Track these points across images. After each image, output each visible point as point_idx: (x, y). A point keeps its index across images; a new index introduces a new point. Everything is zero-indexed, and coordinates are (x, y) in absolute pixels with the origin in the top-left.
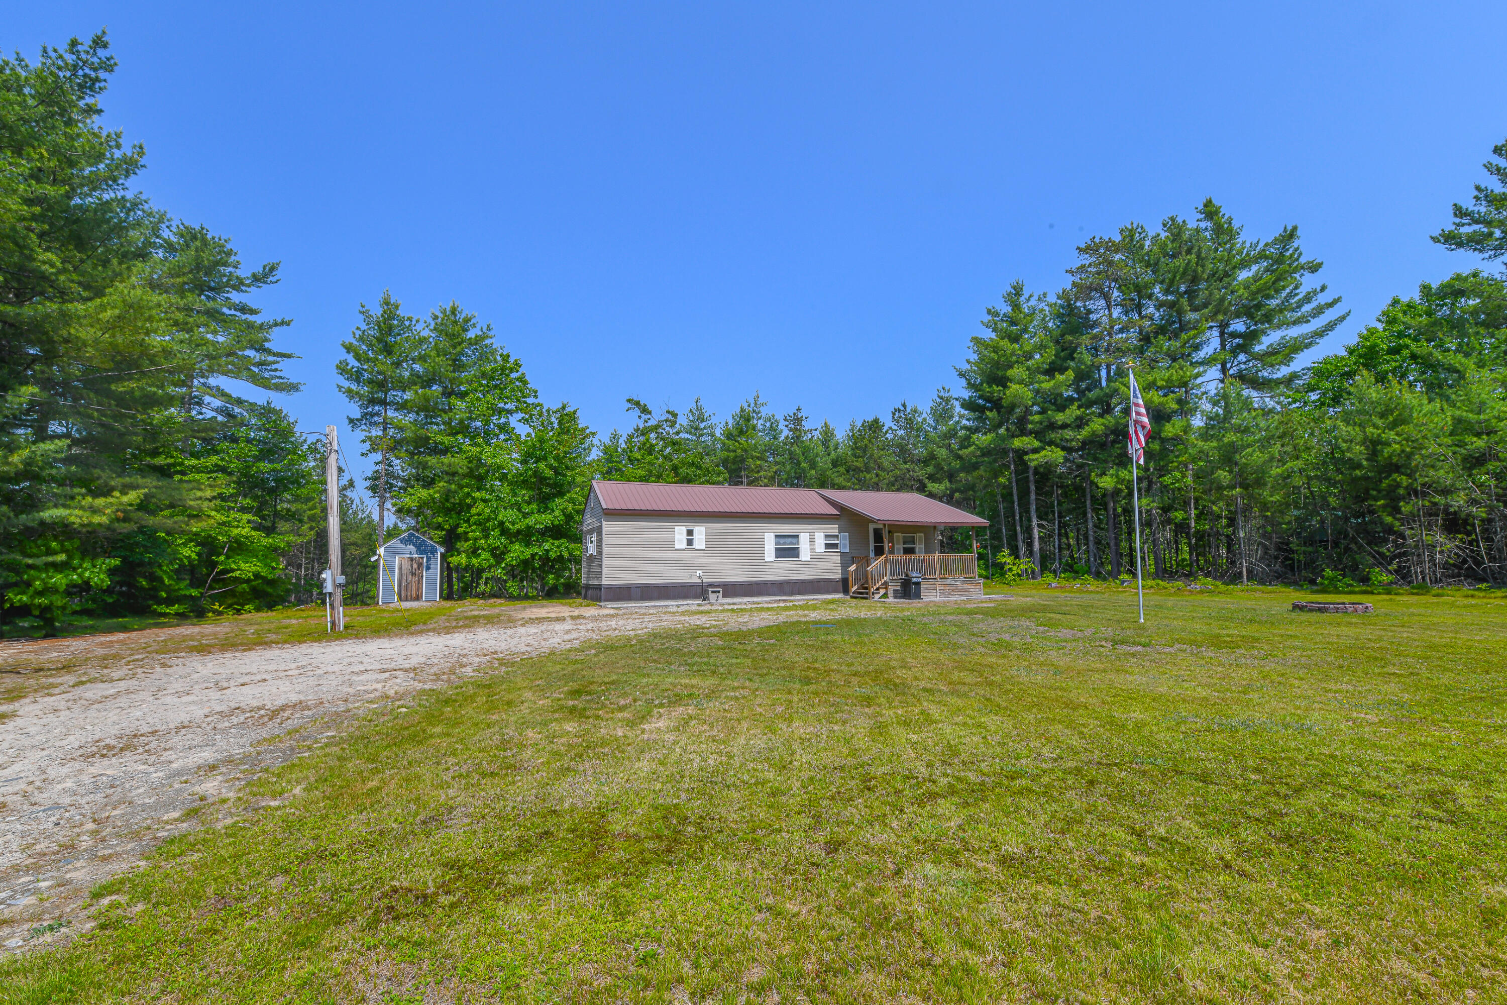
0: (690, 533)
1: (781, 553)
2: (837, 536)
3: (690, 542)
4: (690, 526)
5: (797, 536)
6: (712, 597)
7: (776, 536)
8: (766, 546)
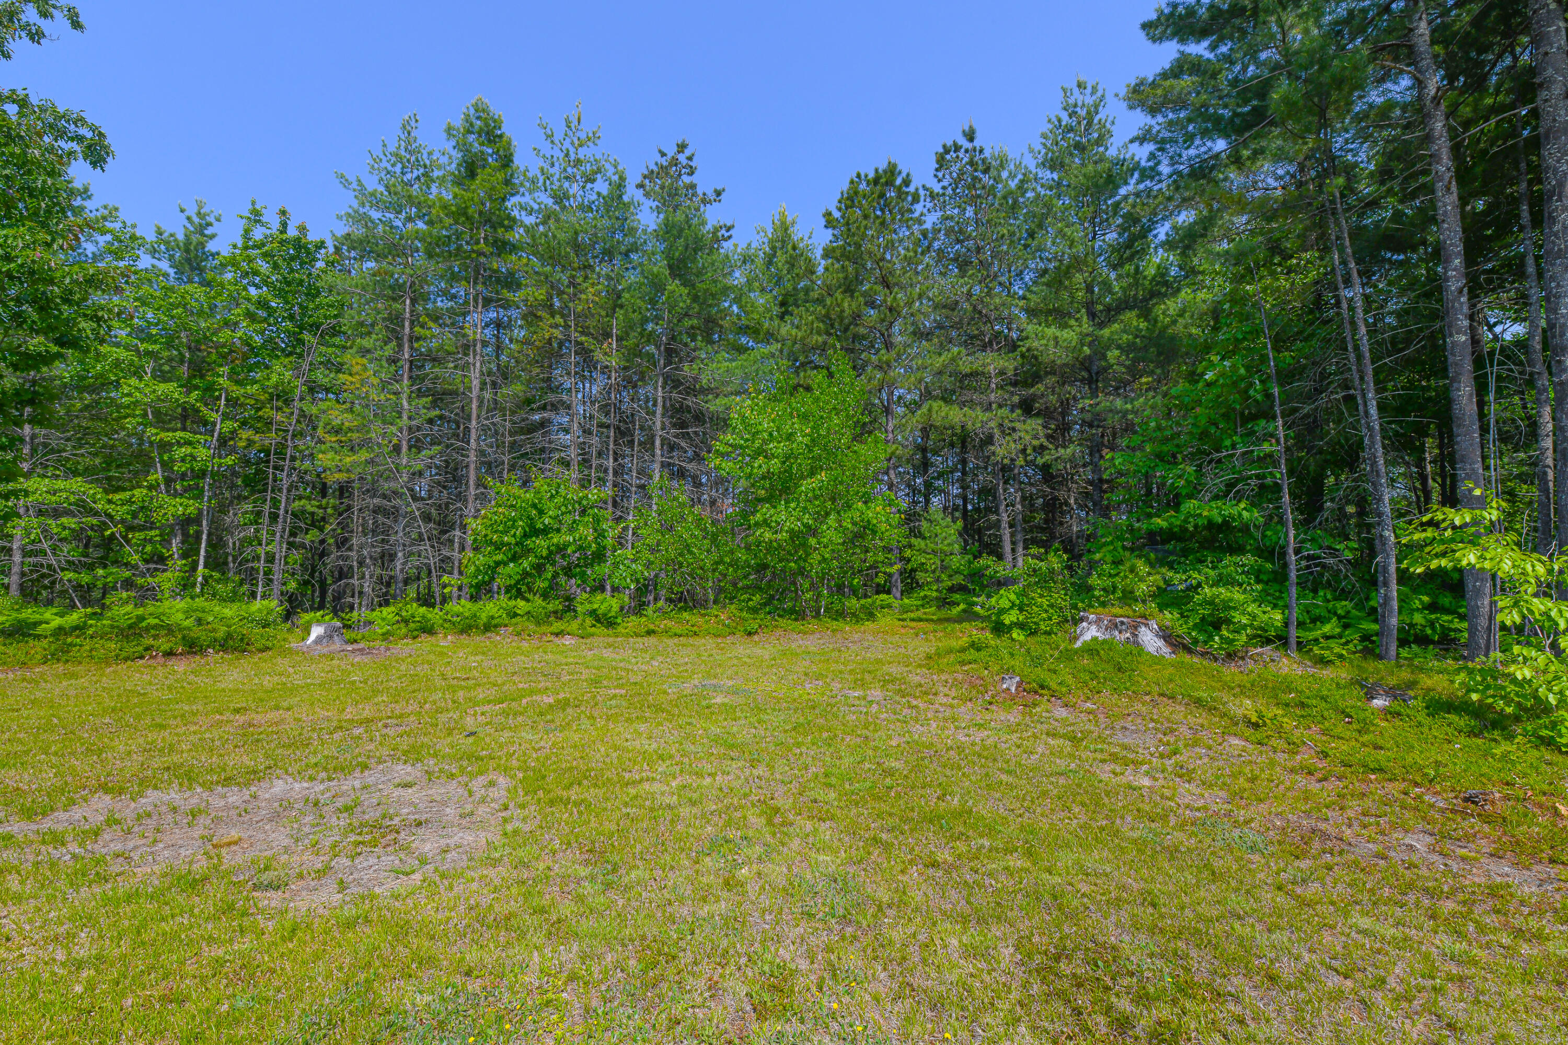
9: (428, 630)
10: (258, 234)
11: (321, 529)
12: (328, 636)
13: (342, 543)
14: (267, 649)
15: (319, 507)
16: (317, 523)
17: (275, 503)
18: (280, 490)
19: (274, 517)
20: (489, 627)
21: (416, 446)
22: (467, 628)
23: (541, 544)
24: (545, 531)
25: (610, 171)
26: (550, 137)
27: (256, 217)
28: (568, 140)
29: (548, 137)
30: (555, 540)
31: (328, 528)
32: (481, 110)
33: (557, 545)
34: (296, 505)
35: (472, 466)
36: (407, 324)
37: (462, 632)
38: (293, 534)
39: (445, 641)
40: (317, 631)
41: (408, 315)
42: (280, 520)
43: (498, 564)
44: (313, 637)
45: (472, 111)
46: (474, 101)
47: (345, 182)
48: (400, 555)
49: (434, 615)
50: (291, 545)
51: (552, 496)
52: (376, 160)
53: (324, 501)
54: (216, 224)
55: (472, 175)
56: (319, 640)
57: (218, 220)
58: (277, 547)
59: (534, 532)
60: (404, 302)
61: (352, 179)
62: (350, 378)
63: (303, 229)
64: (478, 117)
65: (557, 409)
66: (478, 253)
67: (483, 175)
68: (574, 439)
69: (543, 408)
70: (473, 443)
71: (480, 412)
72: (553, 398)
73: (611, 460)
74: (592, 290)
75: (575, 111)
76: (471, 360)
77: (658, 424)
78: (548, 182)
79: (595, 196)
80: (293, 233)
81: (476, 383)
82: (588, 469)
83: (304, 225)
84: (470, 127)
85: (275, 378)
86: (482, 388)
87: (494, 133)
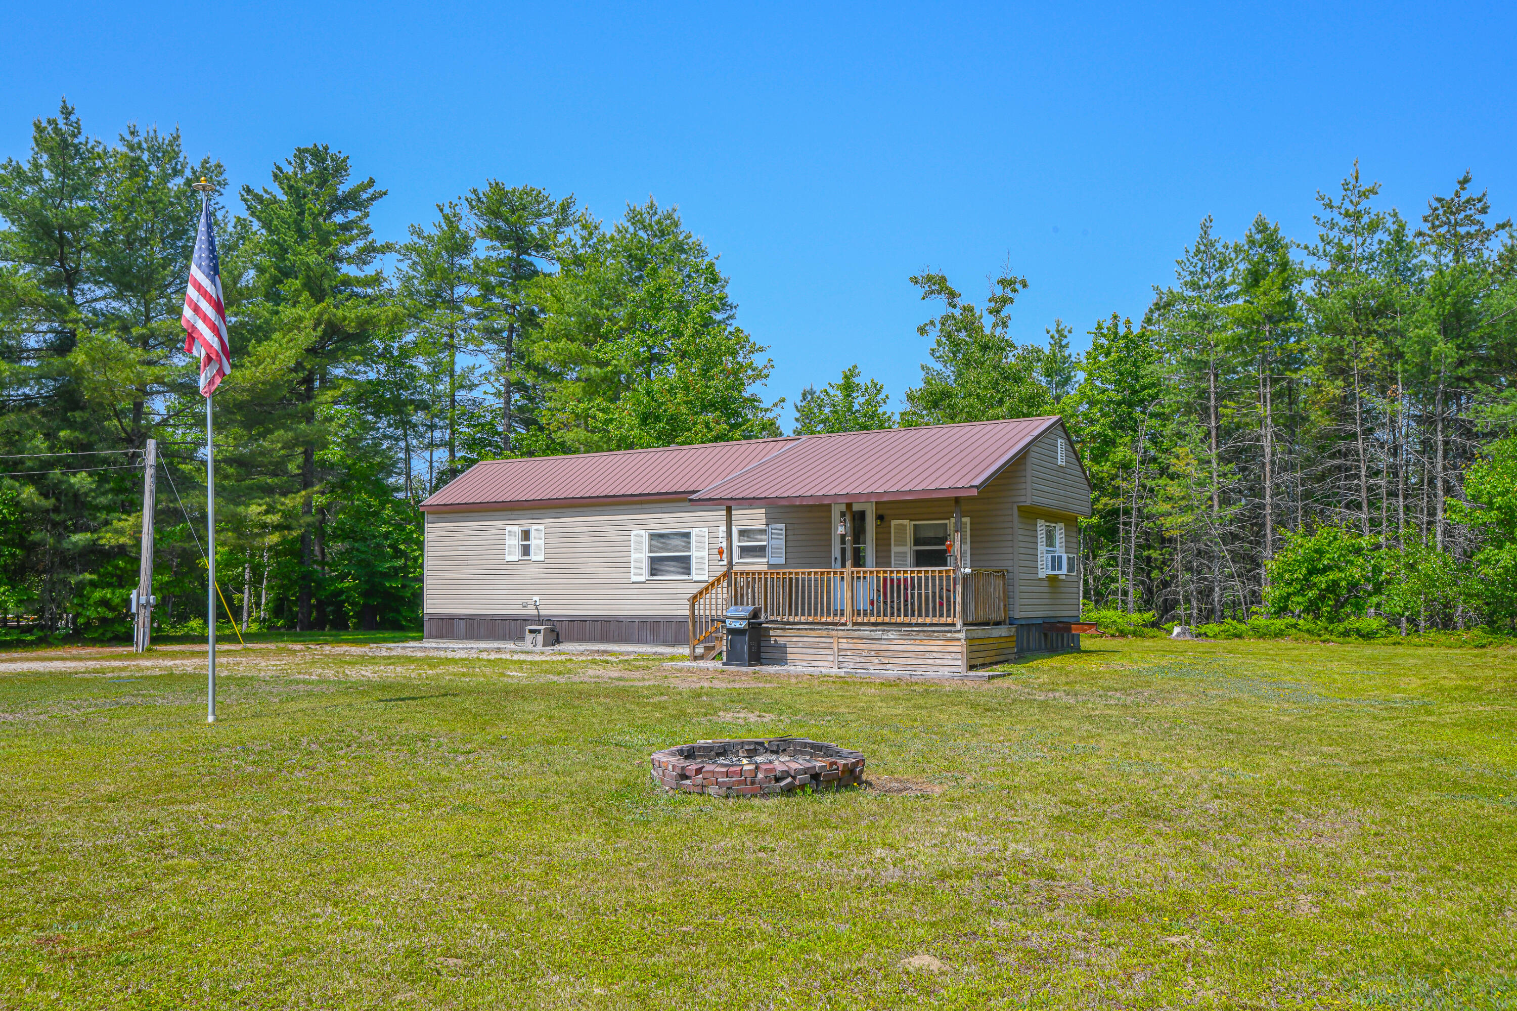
0: (526, 535)
1: (659, 565)
2: (762, 532)
3: (526, 550)
4: (526, 524)
5: (687, 535)
6: (529, 637)
7: (652, 537)
8: (634, 556)
9: (1239, 636)
12: (1184, 633)
15: (1161, 554)
20: (1279, 634)
21: (1225, 501)
22: (1261, 634)
23: (1322, 581)
24: (1326, 570)
25: (1390, 221)
26: (1329, 204)
28: (1346, 200)
29: (1326, 205)
30: (1331, 577)
31: (1167, 569)
32: (1262, 227)
33: (1333, 581)
35: (1269, 517)
36: (1212, 396)
37: (1260, 637)
39: (1251, 643)
40: (1176, 630)
41: (1212, 389)
42: (1131, 563)
44: (1175, 633)
45: (1254, 230)
46: (1254, 222)
48: (1217, 589)
49: (1243, 627)
51: (1330, 542)
52: (1181, 262)
54: (1069, 335)
55: (1256, 283)
56: (1178, 635)
57: (1070, 332)
59: (1316, 570)
60: (1209, 380)
63: (1129, 324)
64: (1259, 232)
65: (1346, 455)
66: (1263, 348)
67: (1265, 283)
68: (1362, 482)
69: (1333, 456)
70: (1268, 499)
71: (1272, 472)
72: (1341, 445)
73: (1401, 499)
74: (1371, 349)
75: (1352, 171)
76: (1263, 432)
77: (1439, 467)
78: (1328, 248)
79: (1375, 247)
80: (1122, 331)
81: (1268, 450)
82: (1379, 508)
83: (1129, 322)
84: (1252, 242)
85: (1120, 456)
86: (1273, 454)
87: (1273, 243)
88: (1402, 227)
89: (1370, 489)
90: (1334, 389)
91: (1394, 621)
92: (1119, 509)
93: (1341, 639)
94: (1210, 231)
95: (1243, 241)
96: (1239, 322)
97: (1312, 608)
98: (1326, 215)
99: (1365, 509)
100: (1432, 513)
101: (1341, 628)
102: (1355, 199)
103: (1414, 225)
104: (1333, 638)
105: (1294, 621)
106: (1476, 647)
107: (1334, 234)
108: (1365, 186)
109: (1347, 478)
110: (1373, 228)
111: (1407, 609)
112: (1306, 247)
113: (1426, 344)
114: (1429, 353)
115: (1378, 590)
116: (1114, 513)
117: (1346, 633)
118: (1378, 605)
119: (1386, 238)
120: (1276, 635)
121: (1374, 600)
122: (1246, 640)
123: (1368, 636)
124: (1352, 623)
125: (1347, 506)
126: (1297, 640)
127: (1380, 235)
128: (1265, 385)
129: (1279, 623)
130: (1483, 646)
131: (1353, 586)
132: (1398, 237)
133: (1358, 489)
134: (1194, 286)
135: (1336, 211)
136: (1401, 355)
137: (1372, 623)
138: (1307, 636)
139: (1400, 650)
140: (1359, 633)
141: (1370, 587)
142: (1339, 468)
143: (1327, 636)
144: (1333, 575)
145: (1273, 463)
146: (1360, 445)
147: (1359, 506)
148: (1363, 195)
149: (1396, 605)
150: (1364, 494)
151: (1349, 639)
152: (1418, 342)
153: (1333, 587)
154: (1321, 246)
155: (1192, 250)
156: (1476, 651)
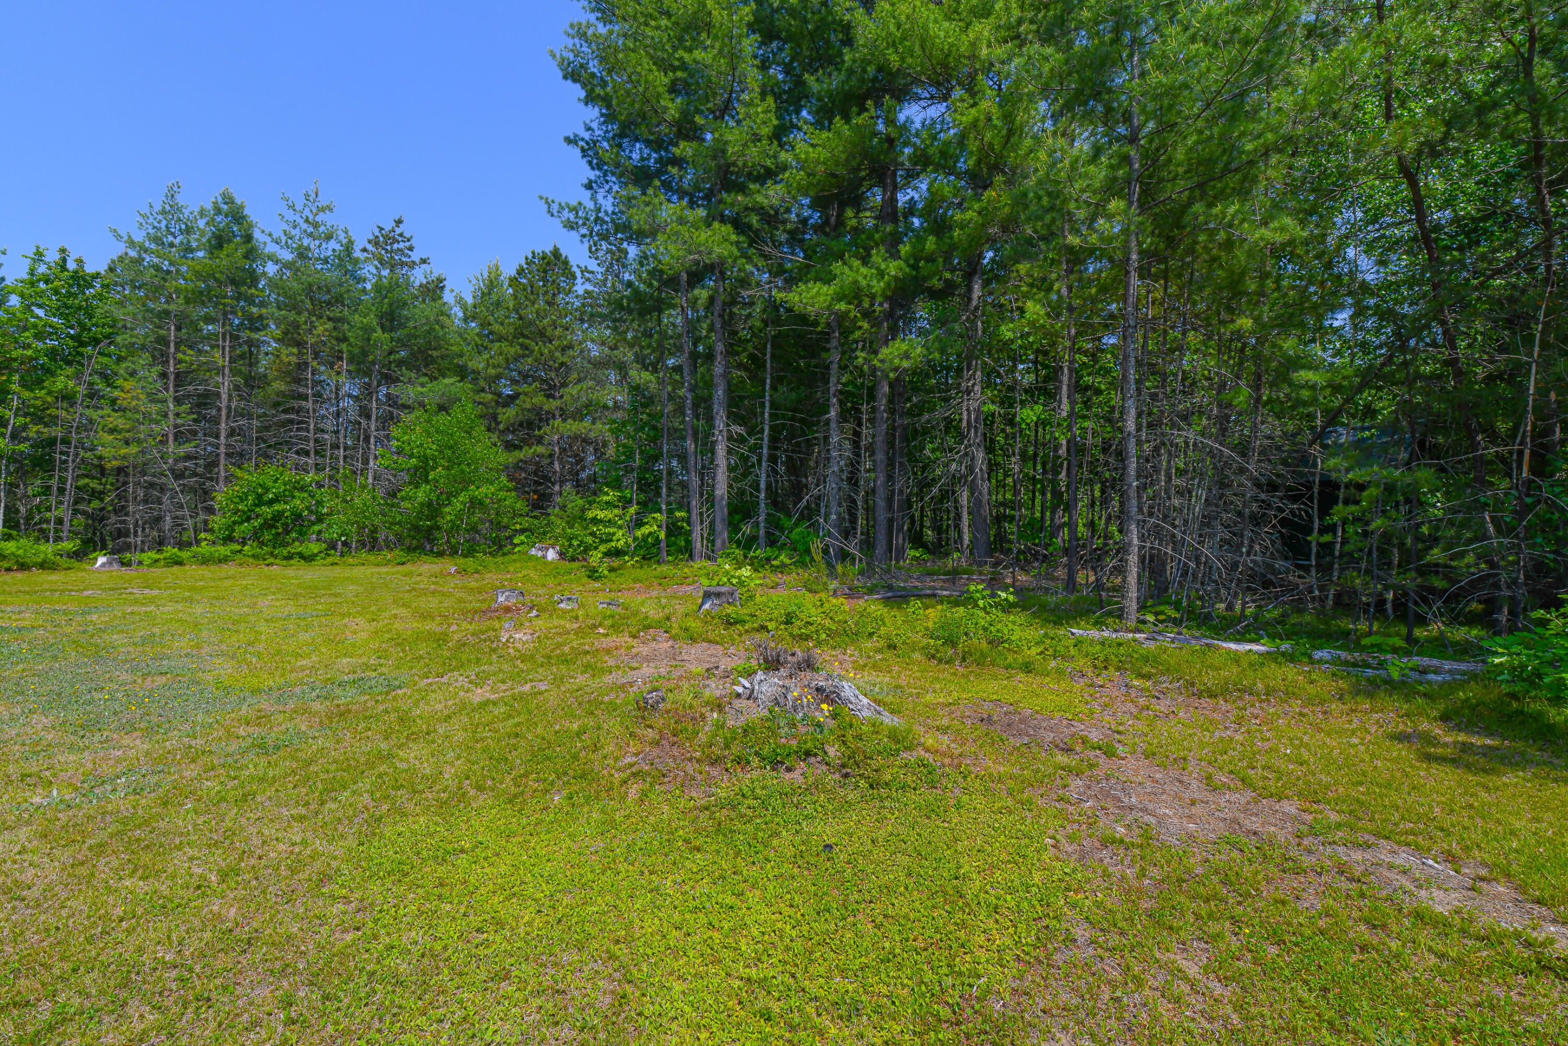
9: (180, 563)
10: (42, 269)
11: (102, 500)
12: (110, 563)
13: (121, 510)
14: (70, 568)
15: (100, 484)
16: (98, 495)
17: (62, 480)
18: (66, 470)
19: (61, 491)
20: (223, 560)
21: (181, 440)
22: (205, 561)
23: (267, 511)
24: (271, 502)
25: (342, 236)
26: (292, 207)
27: (39, 256)
28: (307, 209)
29: (289, 207)
30: (276, 508)
31: (107, 499)
32: (228, 199)
33: (279, 512)
34: (81, 483)
35: (222, 455)
36: (172, 345)
37: (203, 564)
38: (76, 503)
40: (101, 560)
41: (172, 338)
42: (67, 493)
43: (234, 523)
44: (99, 563)
45: (220, 199)
46: (221, 192)
47: (119, 237)
48: (168, 518)
49: (185, 554)
50: (76, 512)
52: (144, 216)
53: (104, 480)
55: (220, 246)
56: (103, 565)
58: (63, 511)
59: (260, 501)
60: (169, 329)
61: (124, 234)
62: (122, 395)
63: (80, 262)
64: (225, 203)
65: (298, 412)
66: (225, 305)
67: (228, 248)
68: (311, 435)
69: (285, 411)
70: (223, 439)
71: (228, 417)
72: (295, 404)
73: (342, 451)
74: (322, 328)
75: (313, 187)
76: (220, 380)
77: (373, 427)
78: (290, 241)
79: (330, 253)
80: (71, 265)
81: (224, 396)
82: (323, 456)
83: (81, 261)
84: (218, 211)
85: (60, 385)
86: (230, 400)
87: (238, 216)
88: (351, 242)
89: (316, 441)
90: (289, 355)
91: (332, 545)
92: (56, 438)
93: (285, 562)
94: (177, 196)
95: (209, 206)
96: (198, 275)
97: (256, 535)
98: (290, 216)
99: (312, 456)
100: (366, 462)
101: (285, 553)
102: (314, 211)
103: (360, 242)
104: (277, 561)
105: (239, 547)
106: (398, 564)
107: (296, 232)
108: (323, 202)
109: (298, 430)
110: (329, 237)
111: (342, 535)
112: (270, 235)
113: (368, 330)
114: (369, 340)
115: (320, 520)
116: (52, 442)
117: (289, 557)
118: (320, 532)
119: (338, 247)
120: (220, 561)
121: (316, 528)
122: (187, 567)
123: (308, 559)
124: (297, 547)
125: (297, 453)
126: (241, 564)
127: (333, 244)
128: (224, 340)
129: (223, 550)
130: (403, 564)
131: (297, 517)
132: (348, 248)
133: (307, 439)
134: (158, 240)
135: (298, 215)
136: (345, 339)
137: (315, 548)
138: (251, 560)
139: (337, 569)
140: (302, 556)
141: (313, 518)
142: (291, 422)
143: (272, 560)
144: (278, 507)
145: (229, 408)
146: (310, 405)
147: (307, 454)
148: (322, 210)
149: (333, 533)
150: (312, 444)
151: (292, 562)
152: (360, 328)
153: (278, 516)
154: (284, 239)
155: (158, 208)
156: (400, 568)
